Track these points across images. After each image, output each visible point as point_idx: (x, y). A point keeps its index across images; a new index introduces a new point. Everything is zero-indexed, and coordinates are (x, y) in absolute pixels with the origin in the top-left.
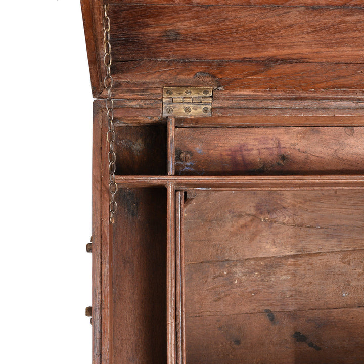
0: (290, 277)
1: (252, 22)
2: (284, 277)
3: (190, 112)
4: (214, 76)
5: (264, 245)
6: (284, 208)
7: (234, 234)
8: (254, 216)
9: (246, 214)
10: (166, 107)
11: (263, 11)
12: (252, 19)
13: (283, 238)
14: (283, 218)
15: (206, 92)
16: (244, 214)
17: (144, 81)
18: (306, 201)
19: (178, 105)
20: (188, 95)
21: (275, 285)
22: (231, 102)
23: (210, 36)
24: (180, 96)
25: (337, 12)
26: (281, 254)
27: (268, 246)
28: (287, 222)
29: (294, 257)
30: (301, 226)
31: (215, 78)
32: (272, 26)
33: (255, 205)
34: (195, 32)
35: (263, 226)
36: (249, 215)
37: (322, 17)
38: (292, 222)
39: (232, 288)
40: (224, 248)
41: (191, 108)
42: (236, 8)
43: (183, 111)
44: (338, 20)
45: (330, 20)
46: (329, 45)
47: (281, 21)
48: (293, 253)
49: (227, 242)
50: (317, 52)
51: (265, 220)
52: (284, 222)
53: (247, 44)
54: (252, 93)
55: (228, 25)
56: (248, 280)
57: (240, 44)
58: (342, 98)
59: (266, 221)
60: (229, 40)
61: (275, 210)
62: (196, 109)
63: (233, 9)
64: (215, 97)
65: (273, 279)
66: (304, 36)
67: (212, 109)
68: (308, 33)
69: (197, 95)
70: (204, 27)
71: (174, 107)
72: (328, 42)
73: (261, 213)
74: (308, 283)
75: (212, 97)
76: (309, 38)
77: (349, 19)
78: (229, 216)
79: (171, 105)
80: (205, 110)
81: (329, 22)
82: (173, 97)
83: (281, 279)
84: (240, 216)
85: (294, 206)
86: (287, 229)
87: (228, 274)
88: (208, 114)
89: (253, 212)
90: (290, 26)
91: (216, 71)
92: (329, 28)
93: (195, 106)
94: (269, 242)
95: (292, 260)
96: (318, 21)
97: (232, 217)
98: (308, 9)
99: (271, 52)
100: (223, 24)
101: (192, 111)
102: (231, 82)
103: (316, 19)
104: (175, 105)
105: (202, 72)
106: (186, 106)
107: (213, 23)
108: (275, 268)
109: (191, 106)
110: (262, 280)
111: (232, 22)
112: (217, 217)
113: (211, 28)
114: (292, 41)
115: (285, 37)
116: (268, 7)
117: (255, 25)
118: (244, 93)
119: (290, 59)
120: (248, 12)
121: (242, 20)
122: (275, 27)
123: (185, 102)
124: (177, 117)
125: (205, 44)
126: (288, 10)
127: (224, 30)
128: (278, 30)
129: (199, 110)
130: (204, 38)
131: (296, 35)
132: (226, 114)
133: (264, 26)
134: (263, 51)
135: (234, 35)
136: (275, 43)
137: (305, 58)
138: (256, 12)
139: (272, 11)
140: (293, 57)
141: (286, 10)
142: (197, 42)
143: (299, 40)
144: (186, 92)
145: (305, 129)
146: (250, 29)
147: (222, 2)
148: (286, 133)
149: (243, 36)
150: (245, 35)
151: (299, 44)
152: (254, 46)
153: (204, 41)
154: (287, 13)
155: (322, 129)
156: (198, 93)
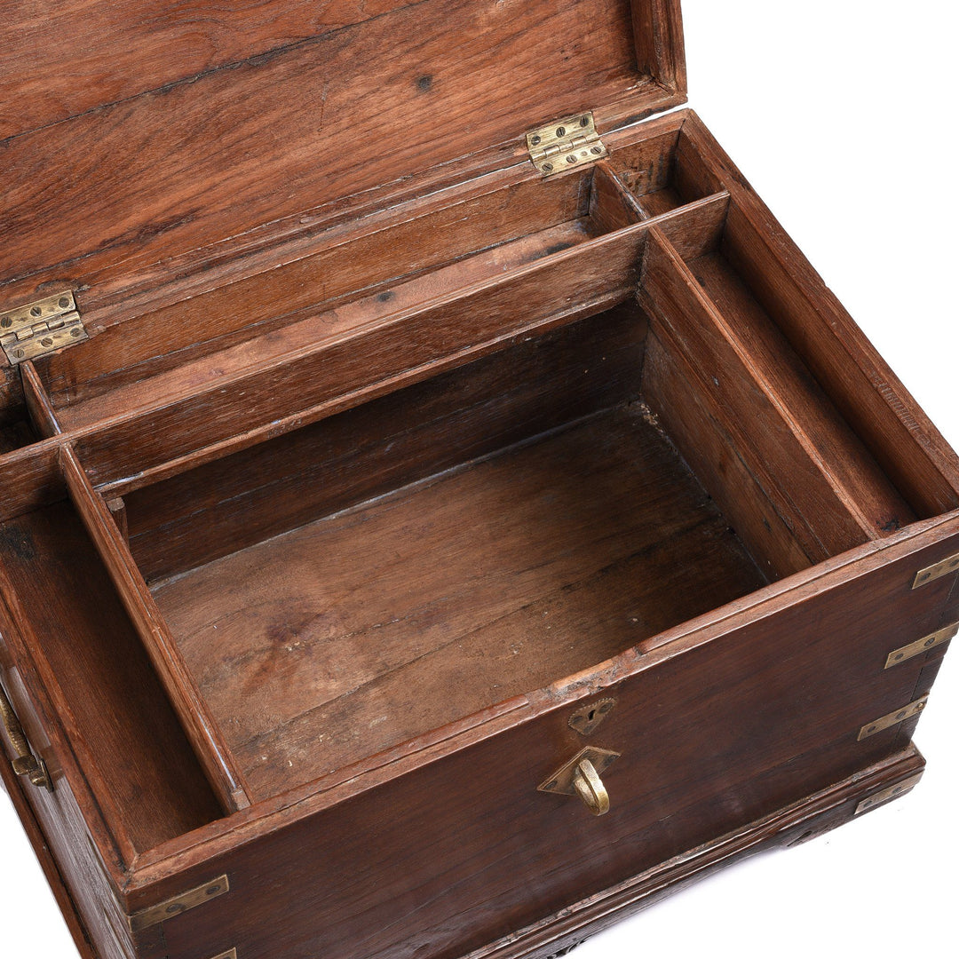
0: (385, 718)
1: (85, 154)
2: (375, 722)
3: (51, 343)
4: (67, 280)
5: (313, 685)
6: (318, 616)
7: (250, 689)
8: (273, 648)
9: (256, 652)
10: (10, 351)
11: (93, 124)
12: (82, 147)
13: (341, 662)
14: (325, 633)
15: (64, 303)
16: (252, 653)
18: (354, 589)
19: (29, 341)
20: (37, 319)
21: (366, 741)
22: (110, 307)
23: (34, 208)
24: (26, 324)
25: (202, 86)
26: (352, 689)
27: (321, 685)
28: (335, 634)
29: (375, 683)
30: (363, 631)
31: (70, 280)
32: (118, 152)
33: (264, 632)
34: (7, 207)
35: (297, 657)
36: (262, 651)
37: (185, 107)
38: (344, 631)
39: (288, 777)
40: (243, 720)
41: (51, 337)
42: (51, 131)
43: (40, 346)
44: (211, 104)
45: (198, 108)
46: (222, 165)
47: (127, 137)
48: (371, 678)
49: (243, 709)
50: (210, 189)
51: (294, 647)
52: (330, 636)
53: (96, 207)
54: (138, 279)
55: (51, 173)
56: (311, 753)
57: (85, 211)
58: (281, 238)
59: (297, 649)
60: (65, 206)
61: (304, 624)
62: (59, 337)
63: (46, 133)
64: (82, 307)
65: (356, 733)
66: (175, 157)
67: (85, 328)
68: (179, 149)
69: (52, 313)
70: (16, 191)
71: (23, 347)
72: (217, 158)
73: (283, 640)
74: (423, 714)
75: (77, 310)
76: (184, 159)
77: (227, 94)
78: (226, 667)
79: (18, 346)
80: (75, 333)
81: (200, 112)
82: (14, 331)
83: (371, 726)
84: (246, 660)
85: (334, 605)
86: (340, 645)
87: (269, 758)
88: (83, 336)
89: (267, 643)
90: (146, 142)
91: (66, 274)
92: (207, 125)
93: (57, 333)
94: (318, 677)
95: (376, 689)
96: (183, 116)
97: (232, 667)
98: (157, 95)
99: (139, 214)
100: (43, 172)
101: (55, 341)
102: (96, 275)
103: (177, 112)
104: (24, 343)
105: (46, 282)
106: (42, 338)
107: (28, 177)
108: (352, 715)
109: (50, 336)
110: (338, 742)
111: (54, 164)
112: (206, 677)
113: (28, 188)
114: (162, 176)
115: (148, 171)
116: (97, 112)
117: (92, 158)
118: (124, 282)
119: (176, 221)
120: (72, 134)
121: (69, 155)
122: (124, 153)
123: (38, 333)
124: (34, 360)
125: (31, 229)
126: (128, 109)
127: (50, 188)
128: (131, 158)
129: (65, 335)
130: (26, 217)
131: (162, 160)
132: (111, 323)
133: (106, 157)
134: (127, 216)
135: (69, 193)
136: (136, 189)
137: (198, 209)
138: (83, 129)
139: (107, 119)
140: (179, 212)
141: (126, 110)
142: (17, 230)
143: (172, 170)
144: (32, 313)
145: (257, 340)
146: (88, 171)
147: (25, 126)
148: (229, 357)
149: (83, 191)
150: (86, 186)
151: (175, 178)
152: (109, 209)
153: (28, 223)
154: (129, 114)
155: (284, 331)
156: (52, 310)
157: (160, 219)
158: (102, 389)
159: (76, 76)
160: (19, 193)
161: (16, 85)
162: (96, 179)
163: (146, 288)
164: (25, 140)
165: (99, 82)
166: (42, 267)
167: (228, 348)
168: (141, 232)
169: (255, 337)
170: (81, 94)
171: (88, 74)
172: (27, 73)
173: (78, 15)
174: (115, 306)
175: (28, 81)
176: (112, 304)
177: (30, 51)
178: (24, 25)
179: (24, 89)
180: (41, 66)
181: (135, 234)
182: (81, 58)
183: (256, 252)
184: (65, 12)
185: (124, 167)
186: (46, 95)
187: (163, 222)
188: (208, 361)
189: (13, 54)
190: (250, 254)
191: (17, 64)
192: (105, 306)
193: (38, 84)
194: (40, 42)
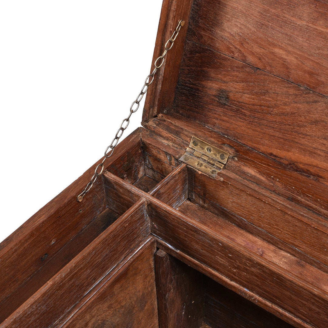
3: (201, 167)
10: (186, 155)
12: (286, 100)
15: (222, 157)
17: (183, 127)
19: (196, 158)
20: (207, 153)
22: (238, 177)
24: (202, 151)
32: (301, 116)
34: (241, 100)
41: (204, 165)
42: (277, 80)
43: (196, 164)
55: (267, 100)
60: (264, 122)
62: (206, 168)
64: (228, 166)
66: (325, 142)
67: (219, 173)
69: (214, 156)
71: (191, 158)
75: (225, 165)
79: (191, 156)
80: (213, 172)
82: (195, 149)
88: (214, 175)
90: (316, 122)
93: (208, 165)
99: (293, 155)
100: (264, 97)
101: (203, 167)
104: (193, 157)
105: (231, 146)
106: (201, 162)
107: (256, 94)
109: (204, 164)
111: (270, 97)
113: (253, 99)
114: (314, 146)
115: (309, 137)
116: (302, 88)
117: (288, 109)
118: (251, 171)
119: (308, 173)
120: (285, 89)
121: (279, 98)
122: (303, 118)
123: (202, 159)
124: (188, 166)
125: (245, 120)
126: (316, 99)
127: (263, 107)
128: (305, 124)
129: (209, 169)
130: (245, 112)
131: (318, 138)
132: (227, 180)
133: (294, 114)
134: (288, 151)
135: (269, 117)
136: (299, 142)
137: (321, 177)
138: (292, 91)
139: (304, 95)
140: (312, 170)
141: (315, 98)
142: (239, 115)
143: (320, 147)
144: (207, 149)
145: (293, 258)
146: (283, 114)
147: (267, 68)
148: (274, 252)
149: (276, 121)
150: (278, 120)
151: (319, 152)
152: (282, 140)
153: (245, 115)
154: (316, 102)
155: (308, 266)
156: (216, 155)
157: (301, 166)
158: (216, 212)
159: (302, 63)
160: (249, 98)
161: (275, 45)
162: (284, 121)
163: (258, 182)
164: (264, 75)
165: (311, 74)
166: (240, 141)
167: (279, 248)
168: (290, 164)
169: (295, 256)
170: (300, 73)
171: (308, 65)
172: (282, 44)
173: (320, 33)
174: (240, 178)
175: (281, 48)
176: (240, 176)
177: (289, 33)
178: (293, 19)
179: (277, 50)
180: (290, 45)
181: (287, 163)
182: (309, 55)
183: (316, 213)
184: (314, 27)
185: (300, 126)
186: (284, 60)
187: (302, 168)
188: (265, 244)
189: (281, 29)
190: (314, 212)
191: (280, 35)
192: (236, 174)
193: (284, 53)
194: (296, 33)
